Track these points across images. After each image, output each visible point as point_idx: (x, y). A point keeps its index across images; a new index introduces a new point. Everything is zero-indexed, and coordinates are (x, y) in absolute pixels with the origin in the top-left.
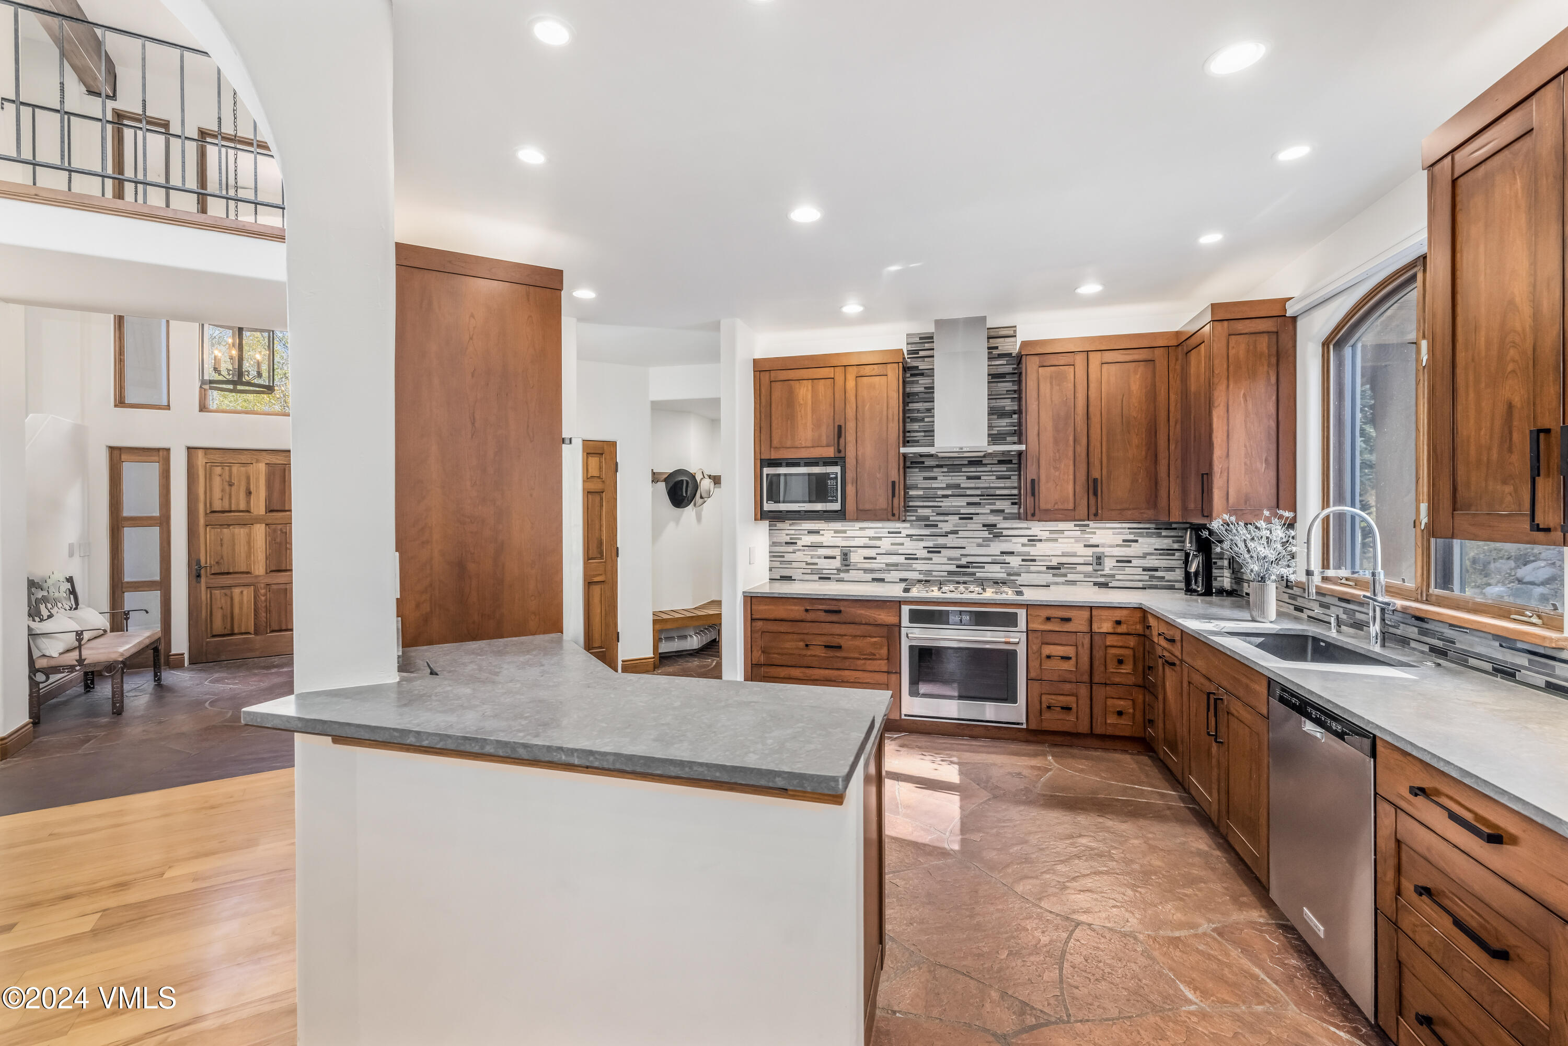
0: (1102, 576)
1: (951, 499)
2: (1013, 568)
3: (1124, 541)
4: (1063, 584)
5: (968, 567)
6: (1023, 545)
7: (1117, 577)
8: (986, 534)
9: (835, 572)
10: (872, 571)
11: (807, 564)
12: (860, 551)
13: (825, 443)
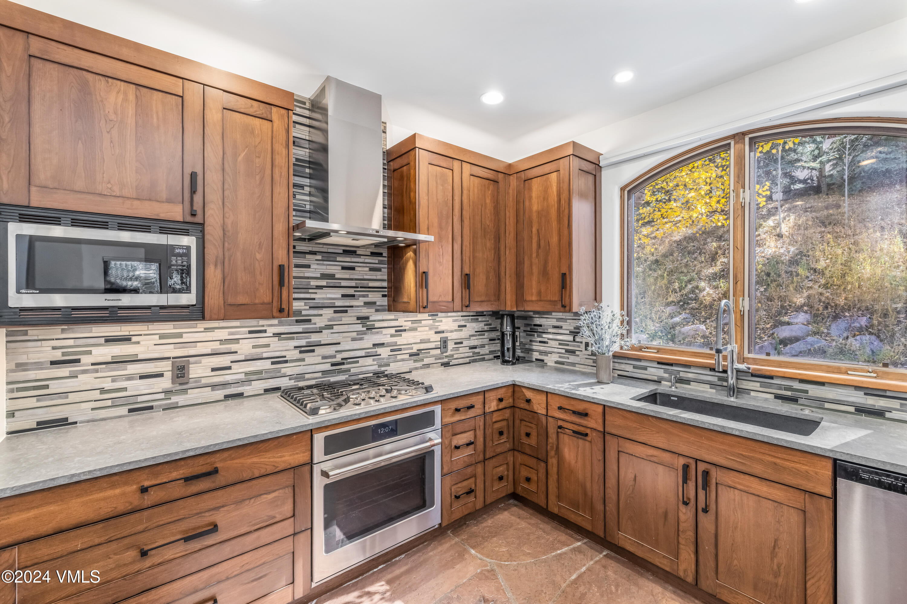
0: (446, 356)
2: (383, 359)
3: (459, 326)
4: (421, 368)
5: (343, 364)
6: (392, 336)
7: (455, 356)
8: (359, 328)
9: (162, 396)
10: (224, 385)
11: (103, 391)
12: (206, 361)
13: (164, 195)
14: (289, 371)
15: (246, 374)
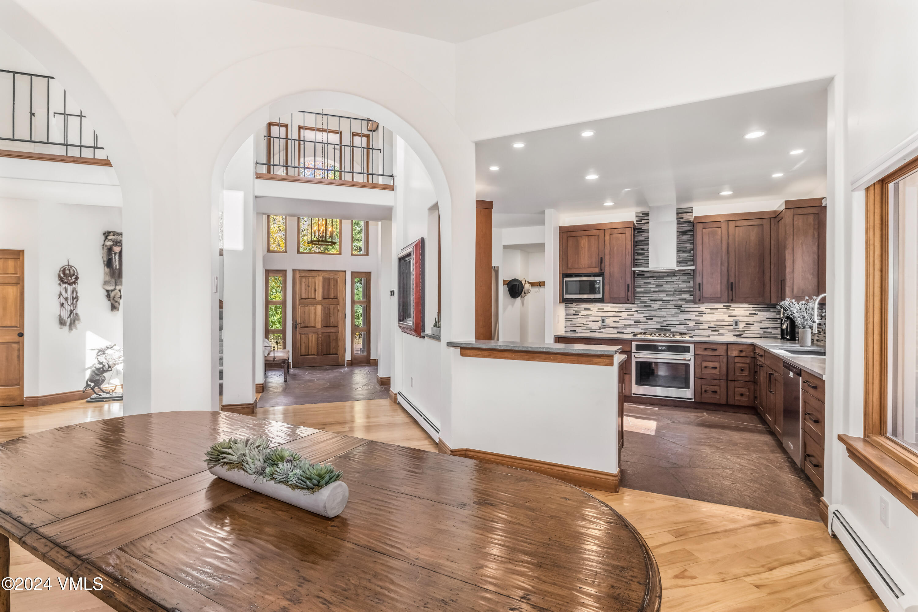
0: (738, 331)
1: (658, 293)
2: (690, 327)
3: (750, 314)
4: (717, 335)
5: (667, 327)
6: (696, 316)
7: (746, 332)
8: (676, 310)
9: (598, 328)
10: (617, 328)
11: (584, 324)
12: (611, 318)
13: (594, 266)
14: (641, 326)
15: (625, 325)
